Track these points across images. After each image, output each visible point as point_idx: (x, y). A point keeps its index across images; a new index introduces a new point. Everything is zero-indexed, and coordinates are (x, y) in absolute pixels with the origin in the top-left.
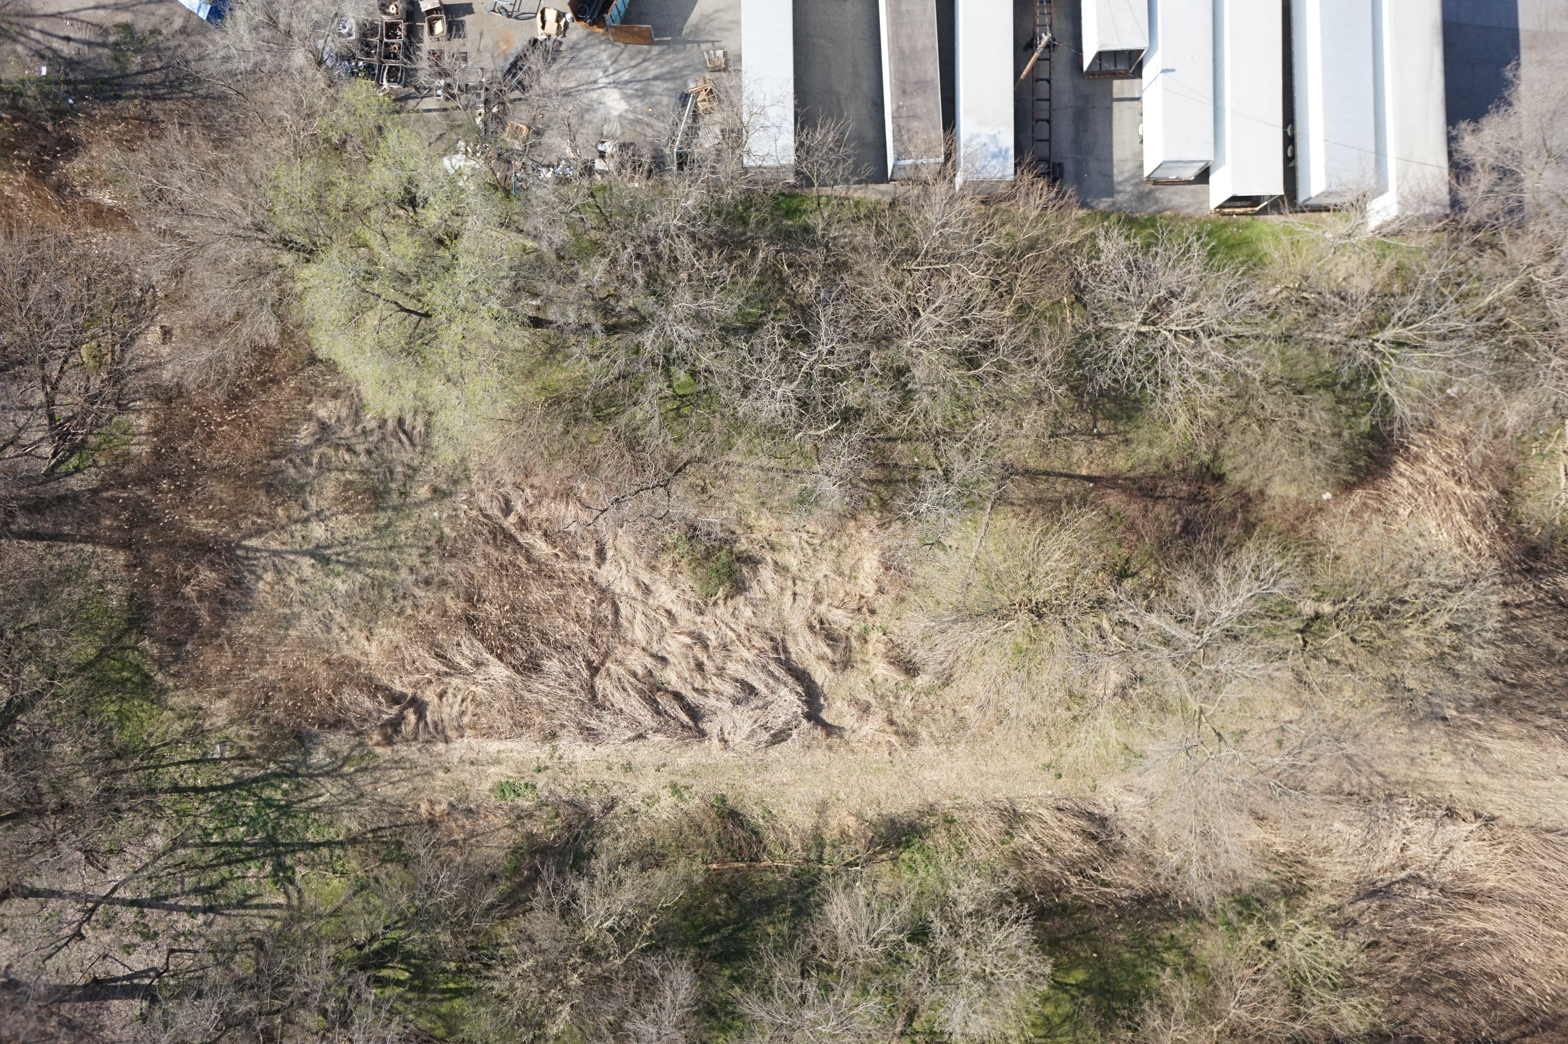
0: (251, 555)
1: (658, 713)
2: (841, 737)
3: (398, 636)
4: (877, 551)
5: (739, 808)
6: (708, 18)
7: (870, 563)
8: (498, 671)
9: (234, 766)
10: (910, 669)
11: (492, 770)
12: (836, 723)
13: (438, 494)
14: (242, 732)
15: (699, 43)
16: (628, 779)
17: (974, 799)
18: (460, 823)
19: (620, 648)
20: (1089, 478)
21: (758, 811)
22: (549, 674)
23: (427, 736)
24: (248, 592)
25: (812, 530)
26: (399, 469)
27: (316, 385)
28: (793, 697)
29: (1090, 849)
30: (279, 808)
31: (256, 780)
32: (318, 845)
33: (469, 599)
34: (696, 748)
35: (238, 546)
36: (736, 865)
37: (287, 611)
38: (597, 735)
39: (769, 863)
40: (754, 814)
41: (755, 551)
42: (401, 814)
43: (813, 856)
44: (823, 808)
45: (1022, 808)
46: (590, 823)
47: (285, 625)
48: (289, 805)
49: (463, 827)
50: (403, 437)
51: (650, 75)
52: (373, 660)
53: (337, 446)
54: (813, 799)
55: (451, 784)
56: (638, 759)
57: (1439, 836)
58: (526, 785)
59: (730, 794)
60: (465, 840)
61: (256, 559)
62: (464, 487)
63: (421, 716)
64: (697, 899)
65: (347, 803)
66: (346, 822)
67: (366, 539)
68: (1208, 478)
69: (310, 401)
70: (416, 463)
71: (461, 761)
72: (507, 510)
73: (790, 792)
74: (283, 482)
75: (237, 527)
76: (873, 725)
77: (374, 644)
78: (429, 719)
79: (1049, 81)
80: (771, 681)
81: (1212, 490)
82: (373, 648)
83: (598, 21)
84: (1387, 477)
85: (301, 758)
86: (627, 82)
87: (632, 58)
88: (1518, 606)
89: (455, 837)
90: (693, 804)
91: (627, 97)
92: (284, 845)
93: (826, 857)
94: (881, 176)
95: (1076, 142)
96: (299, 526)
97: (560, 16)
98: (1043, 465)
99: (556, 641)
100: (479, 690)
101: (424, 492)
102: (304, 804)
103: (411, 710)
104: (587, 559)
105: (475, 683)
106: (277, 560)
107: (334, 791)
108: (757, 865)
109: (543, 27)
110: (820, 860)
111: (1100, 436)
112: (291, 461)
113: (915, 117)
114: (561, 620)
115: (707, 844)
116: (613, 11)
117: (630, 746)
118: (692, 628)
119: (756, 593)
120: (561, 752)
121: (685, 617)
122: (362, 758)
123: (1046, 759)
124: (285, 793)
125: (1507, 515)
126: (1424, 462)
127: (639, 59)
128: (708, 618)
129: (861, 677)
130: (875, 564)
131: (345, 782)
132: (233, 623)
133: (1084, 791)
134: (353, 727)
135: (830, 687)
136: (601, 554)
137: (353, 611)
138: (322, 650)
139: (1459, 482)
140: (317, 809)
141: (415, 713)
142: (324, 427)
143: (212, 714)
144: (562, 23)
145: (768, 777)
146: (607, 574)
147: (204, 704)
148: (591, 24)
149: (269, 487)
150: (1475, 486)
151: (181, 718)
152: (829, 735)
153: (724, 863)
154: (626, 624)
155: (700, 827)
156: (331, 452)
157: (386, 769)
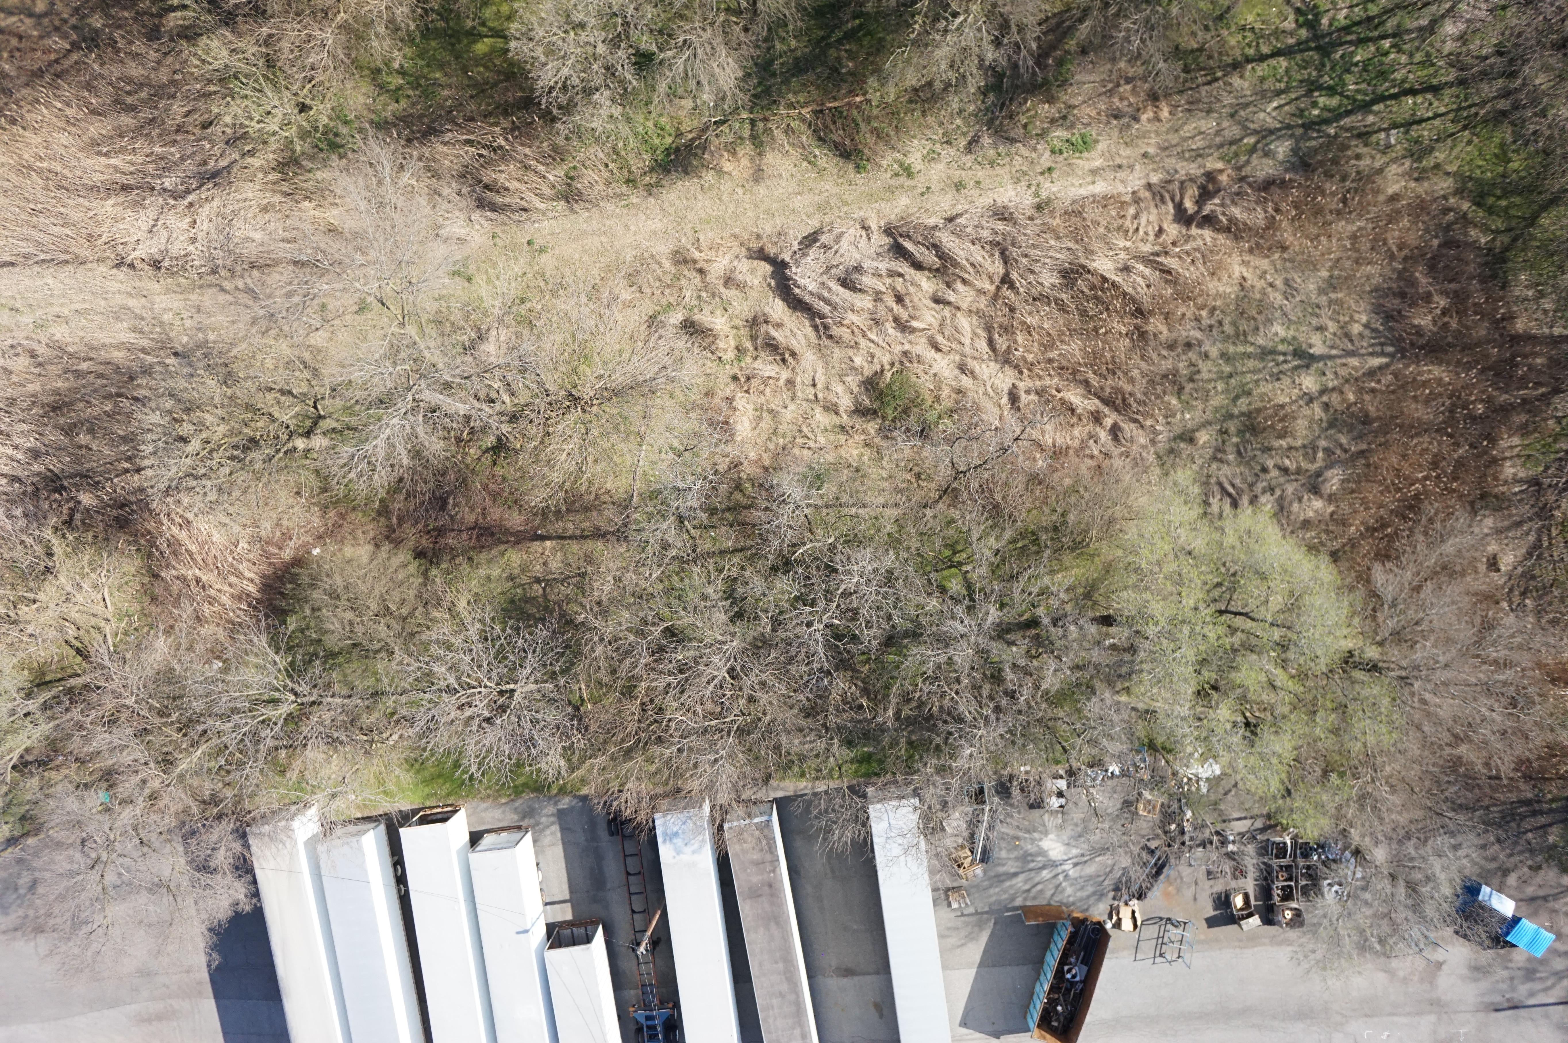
0: (1378, 349)
1: (935, 246)
2: (749, 249)
3: (1212, 286)
4: (738, 438)
5: (841, 162)
6: (970, 938)
7: (743, 426)
8: (1104, 265)
9: (1374, 124)
10: (690, 327)
11: (1098, 163)
12: (756, 262)
13: (1188, 437)
14: (1367, 161)
15: (977, 913)
16: (957, 174)
17: (610, 207)
18: (1126, 103)
19: (982, 306)
20: (542, 538)
21: (822, 162)
22: (1051, 270)
23: (1170, 187)
24: (1377, 309)
25: (806, 452)
26: (1231, 457)
27: (1327, 532)
28: (802, 282)
29: (488, 176)
30: (1320, 88)
31: (1348, 113)
32: (1273, 55)
33: (1143, 335)
34: (893, 217)
35: (1392, 356)
36: (837, 104)
37: (1333, 296)
38: (995, 214)
39: (803, 111)
40: (825, 159)
41: (859, 423)
42: (1189, 103)
43: (761, 125)
44: (758, 175)
45: (561, 205)
46: (990, 123)
47: (1334, 281)
48: (1310, 92)
49: (1121, 99)
50: (1231, 490)
51: (1021, 877)
52: (1236, 259)
53: (1299, 471)
54: (769, 183)
55: (1140, 142)
56: (950, 196)
57: (163, 240)
58: (1061, 152)
59: (852, 175)
60: (1118, 85)
61: (1372, 345)
62: (1162, 446)
63: (1179, 208)
64: (872, 63)
65: (1247, 105)
66: (1246, 85)
67: (1257, 381)
68: (430, 554)
69: (1332, 514)
70: (1214, 466)
71: (1131, 167)
72: (1115, 431)
73: (792, 187)
74: (1351, 428)
75: (1395, 375)
76: (719, 266)
77: (1237, 275)
78: (1170, 206)
79: (633, 912)
80: (826, 295)
81: (425, 542)
82: (1237, 270)
83: (1079, 924)
84: (263, 576)
85: (1302, 145)
86: (1044, 867)
87: (1041, 891)
88: (127, 471)
89: (1128, 87)
90: (888, 159)
91: (1042, 853)
92: (1310, 49)
93: (747, 126)
94: (782, 804)
95: (599, 858)
96: (1330, 385)
97: (1118, 925)
98: (589, 545)
99: (1049, 304)
100: (1122, 243)
101: (1203, 437)
102: (1293, 96)
103: (1190, 212)
104: (1028, 392)
105: (1126, 249)
106: (1350, 346)
107: (1262, 115)
108: (815, 107)
109: (1133, 912)
110: (753, 122)
111: (538, 581)
112: (1346, 451)
113: (757, 864)
114: (1046, 326)
115: (868, 120)
116: (1065, 935)
117: (959, 208)
118: (912, 337)
119: (853, 381)
120: (1030, 192)
121: (921, 348)
122: (1236, 155)
123: (544, 258)
124: (1315, 105)
125: (150, 555)
126: (232, 596)
127: (1034, 890)
128: (897, 349)
129: (737, 312)
130: (738, 427)
131: (1252, 126)
132: (1390, 274)
133: (503, 231)
134: (1250, 185)
135: (767, 298)
136: (1014, 398)
137: (1262, 306)
138: (1292, 261)
139: (198, 581)
140: (1278, 93)
141: (1186, 210)
142: (1315, 490)
143: (1403, 175)
144: (1115, 918)
145: (816, 198)
146: (1004, 380)
147: (1413, 184)
148: (1086, 919)
149: (1366, 420)
150: (183, 579)
151: (1437, 166)
152: (761, 250)
153: (849, 104)
154: (979, 331)
155: (878, 137)
156: (1304, 465)
157: (1209, 147)
